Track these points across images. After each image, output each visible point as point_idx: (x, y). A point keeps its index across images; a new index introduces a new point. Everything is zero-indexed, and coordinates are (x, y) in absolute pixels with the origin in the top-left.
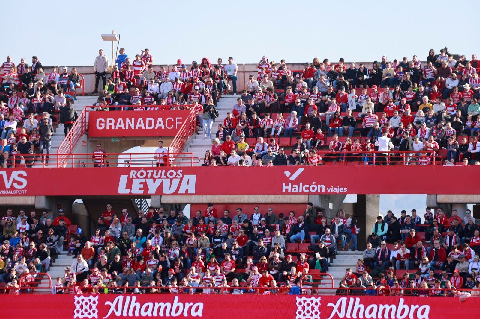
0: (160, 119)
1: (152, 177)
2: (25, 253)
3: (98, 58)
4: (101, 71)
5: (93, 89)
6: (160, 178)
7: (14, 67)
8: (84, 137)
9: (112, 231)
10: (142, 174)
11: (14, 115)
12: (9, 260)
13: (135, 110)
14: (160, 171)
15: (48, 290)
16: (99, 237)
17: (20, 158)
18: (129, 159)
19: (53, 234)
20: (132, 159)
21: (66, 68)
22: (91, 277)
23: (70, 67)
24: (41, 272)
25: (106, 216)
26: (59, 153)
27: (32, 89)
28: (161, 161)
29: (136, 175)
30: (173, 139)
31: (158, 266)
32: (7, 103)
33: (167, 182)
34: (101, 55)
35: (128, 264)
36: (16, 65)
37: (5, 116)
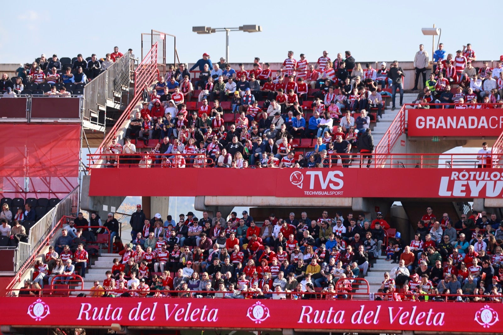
0: (483, 118)
1: (474, 179)
2: (342, 257)
3: (418, 53)
4: (421, 67)
5: (413, 86)
6: (483, 180)
7: (330, 63)
8: (403, 136)
9: (432, 236)
10: (464, 176)
11: (330, 112)
12: (325, 264)
13: (457, 108)
14: (483, 173)
15: (366, 296)
16: (419, 242)
17: (336, 157)
18: (450, 160)
19: (371, 237)
20: (453, 160)
21: (385, 64)
22: (411, 284)
23: (388, 62)
24: (359, 277)
25: (426, 220)
26: (377, 153)
27: (349, 85)
28: (484, 162)
29: (458, 177)
30: (497, 139)
31: (481, 273)
32: (323, 100)
33: (490, 185)
34: (421, 50)
35: (449, 270)
36: (332, 61)
37: (321, 113)
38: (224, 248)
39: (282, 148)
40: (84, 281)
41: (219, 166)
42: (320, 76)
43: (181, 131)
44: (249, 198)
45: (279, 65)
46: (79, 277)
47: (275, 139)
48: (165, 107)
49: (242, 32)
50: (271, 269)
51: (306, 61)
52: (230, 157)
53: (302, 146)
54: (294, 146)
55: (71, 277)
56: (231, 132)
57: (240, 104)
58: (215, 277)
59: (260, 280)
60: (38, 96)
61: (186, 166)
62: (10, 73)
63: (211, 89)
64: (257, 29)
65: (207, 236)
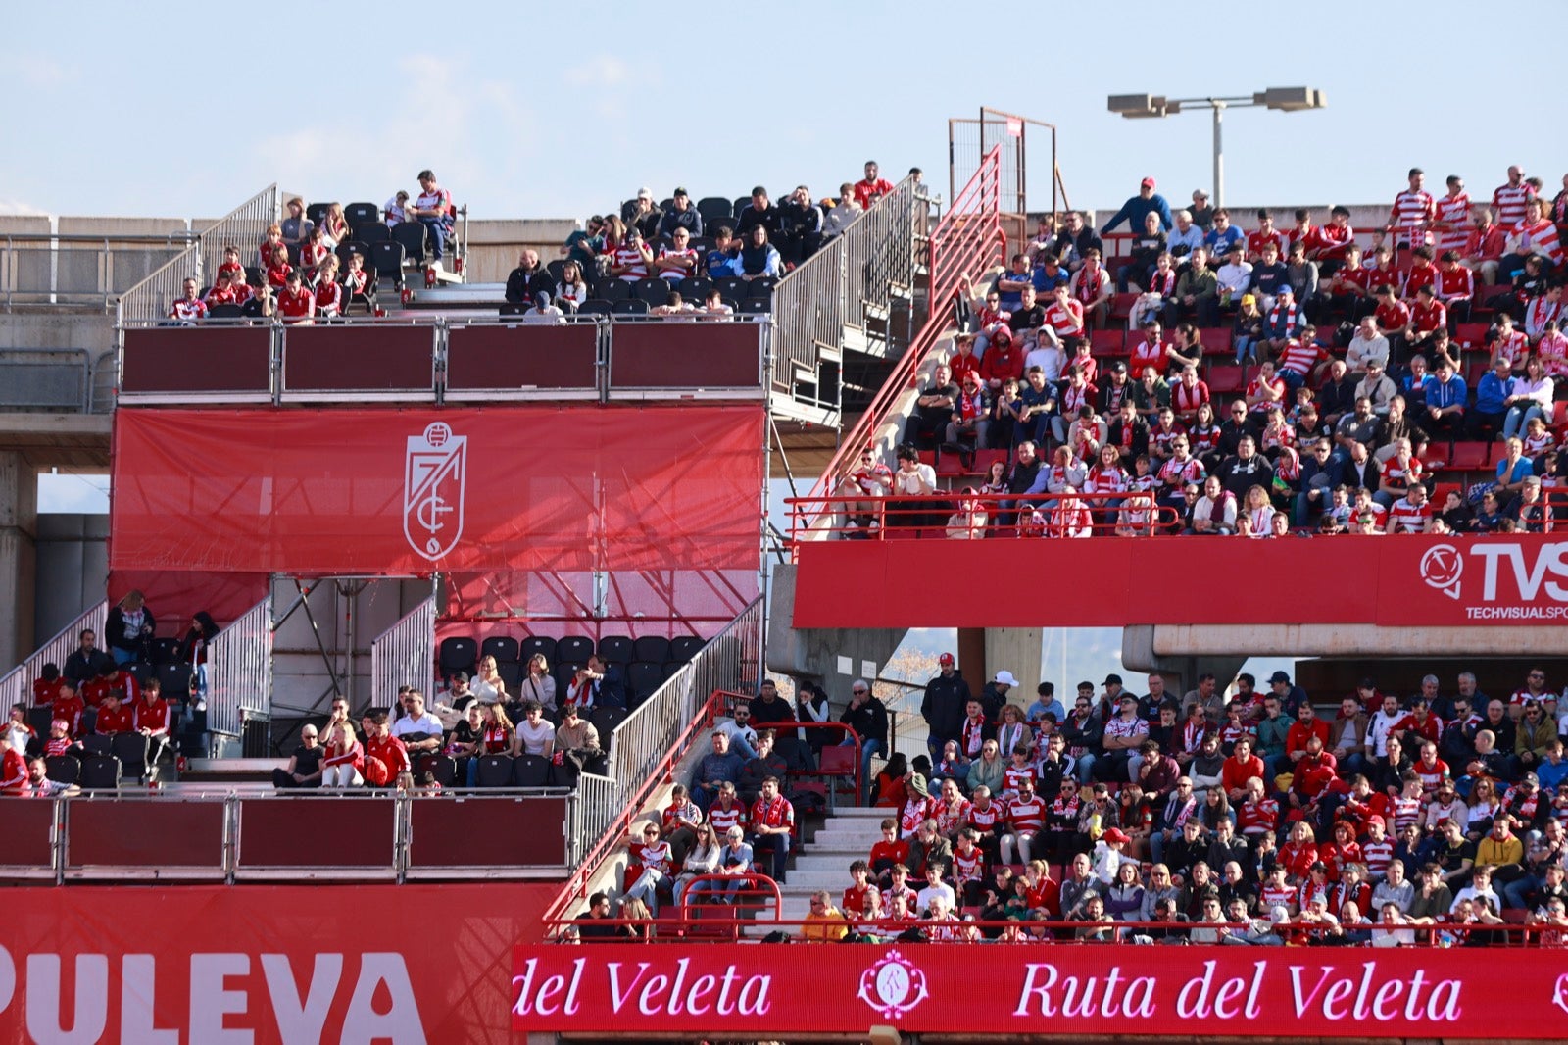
37: (1515, 362)
38: (1215, 788)
39: (1395, 473)
40: (783, 894)
41: (1195, 532)
42: (1512, 245)
43: (1076, 426)
44: (1294, 630)
45: (1381, 211)
46: (766, 882)
47: (1371, 445)
48: (1026, 348)
49: (1263, 109)
50: (1365, 853)
51: (1464, 198)
52: (1231, 503)
53: (1456, 465)
54: (1431, 465)
55: (743, 882)
56: (1234, 424)
57: (1259, 337)
58: (1189, 878)
59: (1330, 885)
60: (630, 319)
61: (1094, 533)
62: (545, 249)
63: (1168, 289)
64: (1310, 99)
65: (1160, 752)
